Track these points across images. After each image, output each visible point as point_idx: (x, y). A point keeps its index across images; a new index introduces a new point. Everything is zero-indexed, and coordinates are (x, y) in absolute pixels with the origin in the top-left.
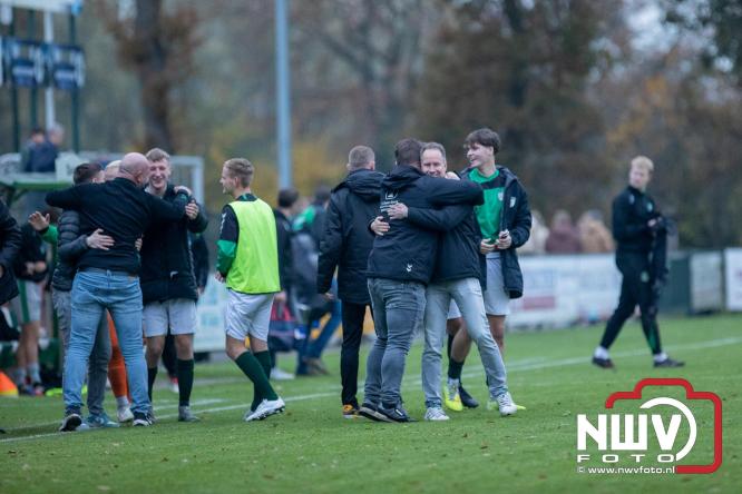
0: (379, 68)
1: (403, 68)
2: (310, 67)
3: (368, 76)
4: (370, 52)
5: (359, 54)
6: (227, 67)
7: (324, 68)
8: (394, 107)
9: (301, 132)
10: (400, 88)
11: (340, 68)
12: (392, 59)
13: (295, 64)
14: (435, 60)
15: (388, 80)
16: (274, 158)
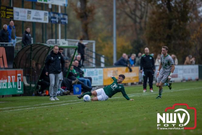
0: (138, 20)
1: (144, 19)
2: (122, 19)
3: (135, 21)
4: (136, 16)
5: (133, 16)
6: (103, 19)
7: (125, 20)
8: (141, 29)
9: (119, 35)
10: (143, 25)
11: (129, 19)
12: (141, 18)
13: (118, 19)
14: (151, 18)
15: (140, 23)
16: (112, 41)
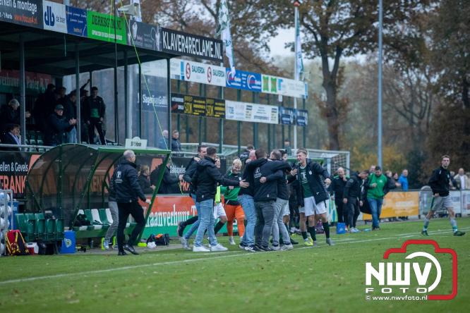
0: (416, 120)
1: (425, 119)
2: (390, 119)
3: (412, 122)
4: (412, 113)
5: (408, 114)
6: (360, 119)
7: (396, 120)
8: (421, 134)
9: (386, 143)
10: (424, 127)
11: (401, 119)
12: (421, 117)
13: (384, 118)
14: (437, 117)
15: (420, 123)
16: (376, 152)
